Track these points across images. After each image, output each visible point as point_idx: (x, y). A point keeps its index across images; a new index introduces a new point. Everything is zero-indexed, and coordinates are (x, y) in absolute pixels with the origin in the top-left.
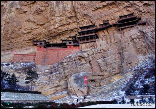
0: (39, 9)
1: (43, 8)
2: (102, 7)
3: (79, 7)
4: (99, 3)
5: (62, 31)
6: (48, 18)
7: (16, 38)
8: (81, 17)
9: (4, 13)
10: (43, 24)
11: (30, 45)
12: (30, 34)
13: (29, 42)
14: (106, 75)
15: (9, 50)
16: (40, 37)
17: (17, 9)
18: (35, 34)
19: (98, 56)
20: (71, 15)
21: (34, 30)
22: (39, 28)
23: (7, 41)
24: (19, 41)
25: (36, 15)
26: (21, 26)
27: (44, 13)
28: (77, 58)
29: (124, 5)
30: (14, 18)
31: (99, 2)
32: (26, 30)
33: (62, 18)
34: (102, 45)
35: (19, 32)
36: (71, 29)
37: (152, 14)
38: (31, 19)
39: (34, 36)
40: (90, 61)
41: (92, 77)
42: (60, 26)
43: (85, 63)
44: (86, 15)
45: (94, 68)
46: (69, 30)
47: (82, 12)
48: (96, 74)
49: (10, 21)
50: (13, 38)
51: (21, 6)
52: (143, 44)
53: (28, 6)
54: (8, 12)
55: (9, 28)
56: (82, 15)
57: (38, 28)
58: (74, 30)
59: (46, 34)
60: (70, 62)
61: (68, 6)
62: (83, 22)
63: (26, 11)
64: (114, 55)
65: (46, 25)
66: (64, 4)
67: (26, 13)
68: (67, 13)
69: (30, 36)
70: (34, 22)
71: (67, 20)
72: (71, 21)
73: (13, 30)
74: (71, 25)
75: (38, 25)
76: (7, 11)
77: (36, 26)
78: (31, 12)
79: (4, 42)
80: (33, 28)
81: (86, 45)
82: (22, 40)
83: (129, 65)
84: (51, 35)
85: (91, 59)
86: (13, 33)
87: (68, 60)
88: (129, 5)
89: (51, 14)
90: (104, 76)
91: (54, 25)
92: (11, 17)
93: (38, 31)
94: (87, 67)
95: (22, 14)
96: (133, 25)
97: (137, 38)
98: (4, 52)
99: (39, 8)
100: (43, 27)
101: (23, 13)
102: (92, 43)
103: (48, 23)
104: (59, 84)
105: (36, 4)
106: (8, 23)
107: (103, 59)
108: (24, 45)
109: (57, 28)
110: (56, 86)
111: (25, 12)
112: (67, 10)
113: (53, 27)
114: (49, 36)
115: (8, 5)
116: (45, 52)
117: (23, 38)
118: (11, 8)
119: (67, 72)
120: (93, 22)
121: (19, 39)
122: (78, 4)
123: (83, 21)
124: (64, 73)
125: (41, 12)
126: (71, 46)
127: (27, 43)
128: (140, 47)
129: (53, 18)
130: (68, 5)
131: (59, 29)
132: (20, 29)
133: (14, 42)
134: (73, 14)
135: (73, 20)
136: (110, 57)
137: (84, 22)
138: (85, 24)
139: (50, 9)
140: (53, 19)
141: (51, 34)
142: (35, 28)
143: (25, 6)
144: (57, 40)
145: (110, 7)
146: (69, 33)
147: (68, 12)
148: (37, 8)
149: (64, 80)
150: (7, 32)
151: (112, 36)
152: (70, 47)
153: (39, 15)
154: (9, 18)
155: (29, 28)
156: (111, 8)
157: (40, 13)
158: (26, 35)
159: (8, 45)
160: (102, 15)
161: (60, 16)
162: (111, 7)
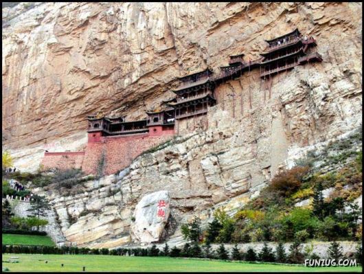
0: (96, 39)
1: (103, 37)
2: (232, 18)
3: (180, 25)
4: (223, 9)
5: (148, 88)
6: (115, 60)
7: (52, 113)
8: (185, 50)
9: (25, 58)
10: (106, 74)
11: (82, 127)
12: (80, 101)
13: (81, 119)
14: (218, 196)
15: (41, 143)
16: (102, 108)
17: (50, 45)
18: (92, 100)
19: (206, 149)
20: (165, 46)
21: (90, 90)
22: (100, 86)
23: (34, 122)
24: (60, 120)
25: (91, 56)
26: (61, 84)
27: (106, 48)
28: (163, 158)
29: (280, 8)
30: (45, 69)
31: (224, 4)
32: (72, 92)
33: (146, 55)
34: (220, 123)
35: (59, 99)
36: (166, 82)
37: (348, 25)
38: (80, 66)
39: (90, 106)
40: (188, 164)
41: (188, 201)
42: (141, 77)
43: (178, 169)
44: (195, 44)
45: (193, 179)
46: (162, 84)
47: (187, 37)
48: (197, 194)
49: (38, 77)
50: (47, 115)
51: (58, 36)
52: (305, 117)
53: (74, 34)
54: (33, 56)
55: (38, 93)
56: (186, 45)
57: (97, 86)
58: (173, 84)
59: (114, 98)
60: (146, 167)
61: (156, 23)
62: (189, 64)
63: (71, 48)
64: (243, 145)
65: (113, 77)
66: (150, 20)
67: (70, 52)
68: (154, 42)
69: (81, 107)
70: (88, 72)
71: (157, 61)
72: (165, 62)
73: (45, 96)
74: (166, 72)
75: (95, 78)
76: (30, 53)
77: (92, 81)
78: (81, 48)
79: (30, 124)
80: (85, 88)
81: (187, 124)
82: (65, 116)
83: (264, 172)
84: (124, 101)
85: (190, 159)
86: (45, 103)
87: (143, 164)
88: (291, 7)
89: (122, 49)
90: (212, 199)
91: (129, 75)
92: (40, 66)
93: (98, 93)
94: (181, 176)
95: (62, 56)
96: (292, 66)
97: (293, 101)
98: (30, 148)
99: (94, 36)
100: (108, 81)
101: (63, 52)
102: (201, 118)
103: (117, 73)
104: (119, 216)
105: (88, 26)
106: (35, 80)
107: (215, 159)
108: (71, 129)
109: (137, 82)
110: (112, 220)
111: (67, 50)
112: (155, 35)
113: (127, 81)
114: (121, 103)
115: (32, 39)
116: (104, 146)
117: (68, 113)
118: (37, 45)
119: (136, 190)
120: (208, 62)
121: (60, 114)
122: (178, 15)
123: (189, 59)
124: (132, 193)
125: (99, 45)
126: (156, 128)
127: (77, 124)
128: (296, 125)
129: (126, 57)
130: (158, 19)
131: (140, 85)
132: (60, 91)
133: (50, 122)
134: (169, 44)
135: (170, 58)
136: (233, 151)
137: (192, 62)
138: (194, 67)
139: (118, 37)
140: (126, 62)
141: (125, 97)
142: (90, 86)
143: (68, 34)
144: (139, 110)
145: (250, 15)
146: (164, 92)
147: (158, 40)
148: (92, 38)
149: (131, 207)
150: (34, 103)
151: (246, 97)
152: (155, 130)
153: (98, 54)
154: (36, 70)
155: (78, 89)
156: (252, 18)
157: (98, 49)
158: (72, 105)
159: (39, 132)
160: (229, 41)
161: (140, 51)
162: (252, 15)
